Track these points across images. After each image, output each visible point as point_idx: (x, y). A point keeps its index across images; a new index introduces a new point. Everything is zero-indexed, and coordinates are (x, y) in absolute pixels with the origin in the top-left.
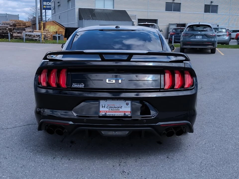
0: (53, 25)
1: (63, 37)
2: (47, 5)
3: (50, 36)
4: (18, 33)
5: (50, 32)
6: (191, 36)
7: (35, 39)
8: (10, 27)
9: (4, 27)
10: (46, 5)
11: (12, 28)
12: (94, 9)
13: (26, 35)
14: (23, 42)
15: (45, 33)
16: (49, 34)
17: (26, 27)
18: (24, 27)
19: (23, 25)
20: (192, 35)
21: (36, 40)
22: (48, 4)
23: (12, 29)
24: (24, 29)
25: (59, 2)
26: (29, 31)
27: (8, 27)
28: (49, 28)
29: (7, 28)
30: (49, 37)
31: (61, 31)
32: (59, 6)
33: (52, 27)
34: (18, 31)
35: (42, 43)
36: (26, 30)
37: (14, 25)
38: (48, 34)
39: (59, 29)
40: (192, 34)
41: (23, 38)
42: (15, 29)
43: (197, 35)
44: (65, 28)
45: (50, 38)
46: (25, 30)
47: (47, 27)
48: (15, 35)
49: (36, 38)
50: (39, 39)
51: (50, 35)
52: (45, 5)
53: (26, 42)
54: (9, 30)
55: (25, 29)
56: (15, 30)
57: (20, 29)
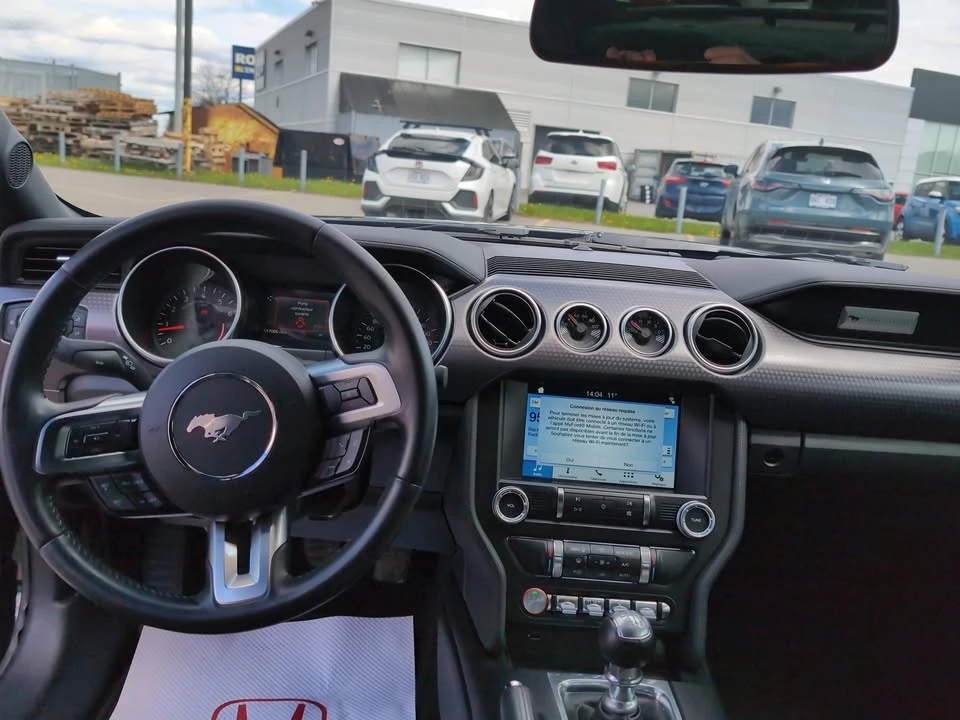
0: (237, 117)
1: (270, 163)
2: (247, 65)
3: (221, 157)
4: (104, 137)
5: (221, 143)
6: (787, 196)
7: (161, 164)
8: (73, 115)
9: (54, 111)
10: (243, 62)
11: (83, 116)
12: (393, 82)
13: (130, 146)
14: (113, 171)
15: (202, 146)
16: (220, 150)
17: (136, 118)
18: (127, 115)
19: (124, 111)
20: (795, 190)
21: (163, 167)
22: (251, 60)
23: (84, 122)
24: (123, 125)
25: (278, 53)
26: (145, 134)
27: (64, 113)
28: (222, 127)
29: (63, 118)
30: (216, 160)
31: (263, 143)
32: (279, 63)
33: (232, 125)
34: (104, 131)
35: (184, 178)
36: (133, 129)
37: (92, 108)
38: (214, 150)
39: (257, 135)
40: (796, 186)
41: (113, 156)
42: (95, 121)
43: (815, 192)
44: (277, 131)
45: (221, 164)
46: (128, 128)
47: (216, 124)
48: (88, 142)
49: (162, 161)
50: (173, 164)
51: (221, 154)
52: (240, 65)
53: (121, 173)
54: (72, 125)
55: (132, 123)
56: (95, 126)
57: (113, 122)
